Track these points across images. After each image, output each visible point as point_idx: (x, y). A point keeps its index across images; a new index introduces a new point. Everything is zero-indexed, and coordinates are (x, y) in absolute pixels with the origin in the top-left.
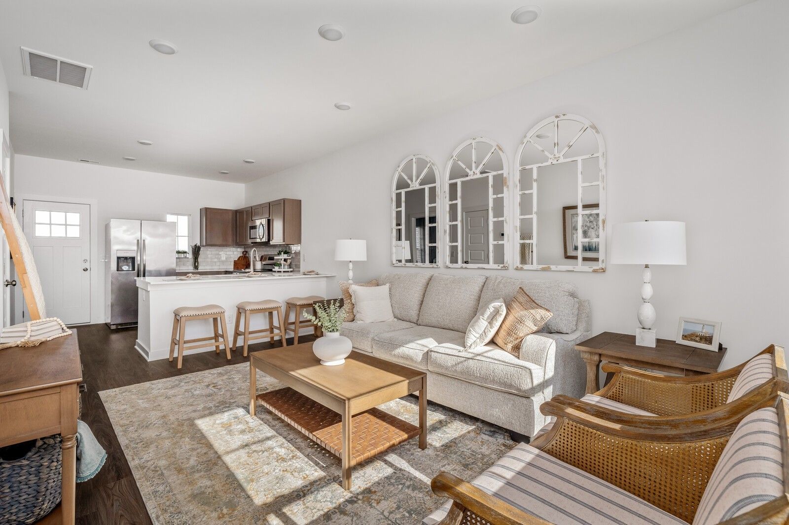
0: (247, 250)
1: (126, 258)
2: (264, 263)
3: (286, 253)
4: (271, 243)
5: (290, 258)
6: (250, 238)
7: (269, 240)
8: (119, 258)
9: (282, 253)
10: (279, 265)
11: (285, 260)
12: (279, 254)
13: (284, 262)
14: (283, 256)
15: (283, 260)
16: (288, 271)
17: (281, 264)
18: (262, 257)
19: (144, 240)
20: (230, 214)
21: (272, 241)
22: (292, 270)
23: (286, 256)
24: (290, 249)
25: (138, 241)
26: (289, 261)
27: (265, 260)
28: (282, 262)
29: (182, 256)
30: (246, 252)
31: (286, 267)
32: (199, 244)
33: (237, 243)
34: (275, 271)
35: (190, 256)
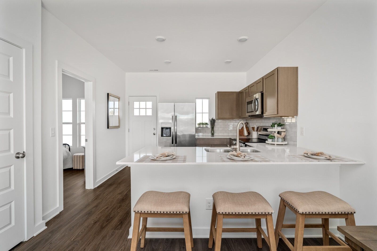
0: (248, 122)
1: (167, 128)
2: (259, 133)
3: (280, 125)
4: (265, 115)
5: (284, 130)
6: (247, 112)
7: (262, 113)
8: (162, 128)
9: (276, 125)
10: (273, 138)
11: (279, 133)
12: (273, 126)
13: (278, 135)
14: (277, 129)
15: (277, 132)
16: (282, 145)
17: (274, 137)
18: (258, 128)
19: (176, 116)
20: (235, 95)
21: (265, 113)
22: (286, 143)
23: (279, 129)
24: (284, 121)
25: (173, 116)
26: (283, 134)
27: (260, 131)
28: (276, 135)
29: (205, 126)
30: (247, 123)
31: (280, 140)
32: (214, 118)
33: (240, 117)
34: (269, 144)
35: (209, 126)
